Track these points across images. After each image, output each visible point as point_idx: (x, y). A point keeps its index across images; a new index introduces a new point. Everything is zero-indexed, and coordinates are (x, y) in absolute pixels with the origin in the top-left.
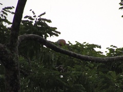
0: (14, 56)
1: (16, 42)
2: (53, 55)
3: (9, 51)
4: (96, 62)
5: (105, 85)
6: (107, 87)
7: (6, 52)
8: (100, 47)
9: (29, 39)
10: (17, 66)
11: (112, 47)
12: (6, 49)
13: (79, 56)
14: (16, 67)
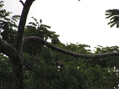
0: (19, 53)
1: (21, 42)
2: (52, 53)
3: (15, 50)
4: (86, 58)
5: (96, 77)
7: (13, 50)
8: (89, 47)
10: (22, 61)
11: (99, 47)
12: (13, 48)
13: (72, 54)
14: (21, 63)
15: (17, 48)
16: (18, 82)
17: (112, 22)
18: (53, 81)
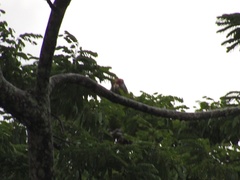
0: (43, 110)
1: (45, 86)
2: (100, 114)
3: (34, 102)
4: (181, 120)
6: (199, 161)
7: (29, 103)
8: (181, 101)
9: (69, 81)
10: (48, 127)
12: (30, 99)
14: (47, 130)
15: (38, 99)
16: (41, 172)
17: (230, 41)
18: (107, 173)
